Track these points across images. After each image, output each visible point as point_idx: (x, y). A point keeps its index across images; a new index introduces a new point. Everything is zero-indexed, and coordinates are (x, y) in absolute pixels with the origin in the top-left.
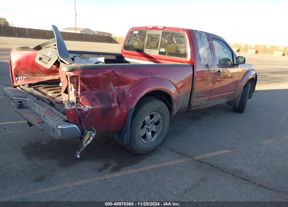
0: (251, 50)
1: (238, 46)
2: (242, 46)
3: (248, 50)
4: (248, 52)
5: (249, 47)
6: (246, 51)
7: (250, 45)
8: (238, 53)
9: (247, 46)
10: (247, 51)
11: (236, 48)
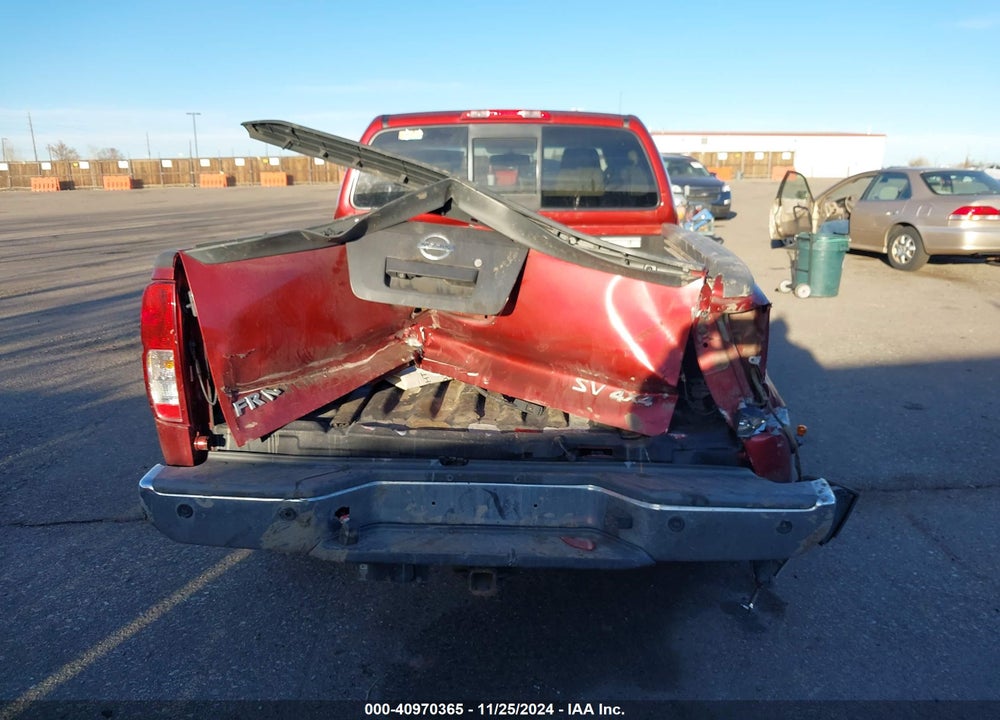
0: (271, 174)
1: (225, 165)
2: (240, 163)
3: (263, 175)
4: (262, 182)
5: (262, 166)
6: (255, 178)
7: (262, 158)
8: (230, 188)
9: (254, 163)
10: (259, 180)
11: (222, 173)
